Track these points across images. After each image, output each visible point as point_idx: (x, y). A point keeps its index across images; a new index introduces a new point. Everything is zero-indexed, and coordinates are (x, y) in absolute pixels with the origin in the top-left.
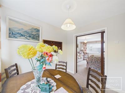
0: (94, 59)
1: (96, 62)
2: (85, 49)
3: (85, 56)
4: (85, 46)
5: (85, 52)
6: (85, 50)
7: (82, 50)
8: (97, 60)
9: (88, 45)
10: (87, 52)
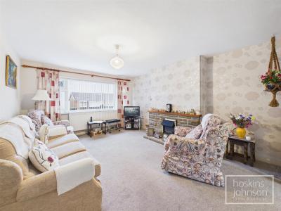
2: (55, 96)
4: (53, 84)
5: (50, 110)
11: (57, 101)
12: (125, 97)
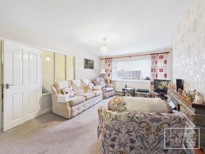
0: (124, 131)
1: (138, 144)
2: (110, 71)
3: (108, 89)
4: (109, 65)
5: (108, 78)
6: (109, 75)
7: (102, 76)
8: (144, 132)
9: (114, 64)
10: (113, 79)
11: (111, 74)
12: (161, 70)
